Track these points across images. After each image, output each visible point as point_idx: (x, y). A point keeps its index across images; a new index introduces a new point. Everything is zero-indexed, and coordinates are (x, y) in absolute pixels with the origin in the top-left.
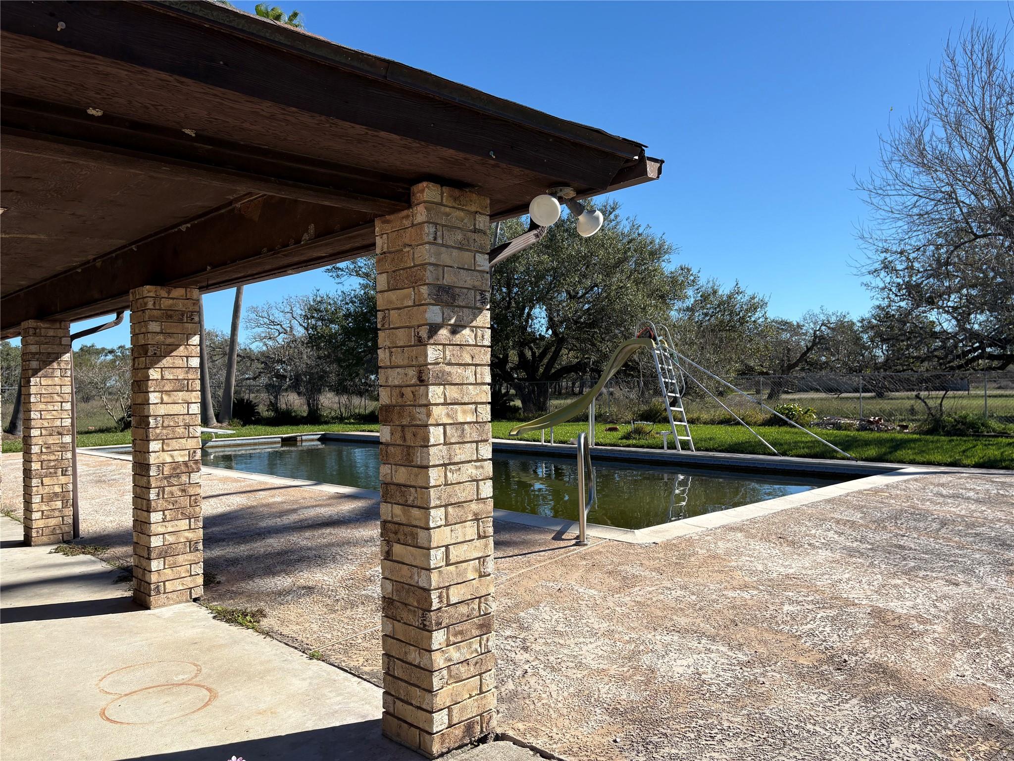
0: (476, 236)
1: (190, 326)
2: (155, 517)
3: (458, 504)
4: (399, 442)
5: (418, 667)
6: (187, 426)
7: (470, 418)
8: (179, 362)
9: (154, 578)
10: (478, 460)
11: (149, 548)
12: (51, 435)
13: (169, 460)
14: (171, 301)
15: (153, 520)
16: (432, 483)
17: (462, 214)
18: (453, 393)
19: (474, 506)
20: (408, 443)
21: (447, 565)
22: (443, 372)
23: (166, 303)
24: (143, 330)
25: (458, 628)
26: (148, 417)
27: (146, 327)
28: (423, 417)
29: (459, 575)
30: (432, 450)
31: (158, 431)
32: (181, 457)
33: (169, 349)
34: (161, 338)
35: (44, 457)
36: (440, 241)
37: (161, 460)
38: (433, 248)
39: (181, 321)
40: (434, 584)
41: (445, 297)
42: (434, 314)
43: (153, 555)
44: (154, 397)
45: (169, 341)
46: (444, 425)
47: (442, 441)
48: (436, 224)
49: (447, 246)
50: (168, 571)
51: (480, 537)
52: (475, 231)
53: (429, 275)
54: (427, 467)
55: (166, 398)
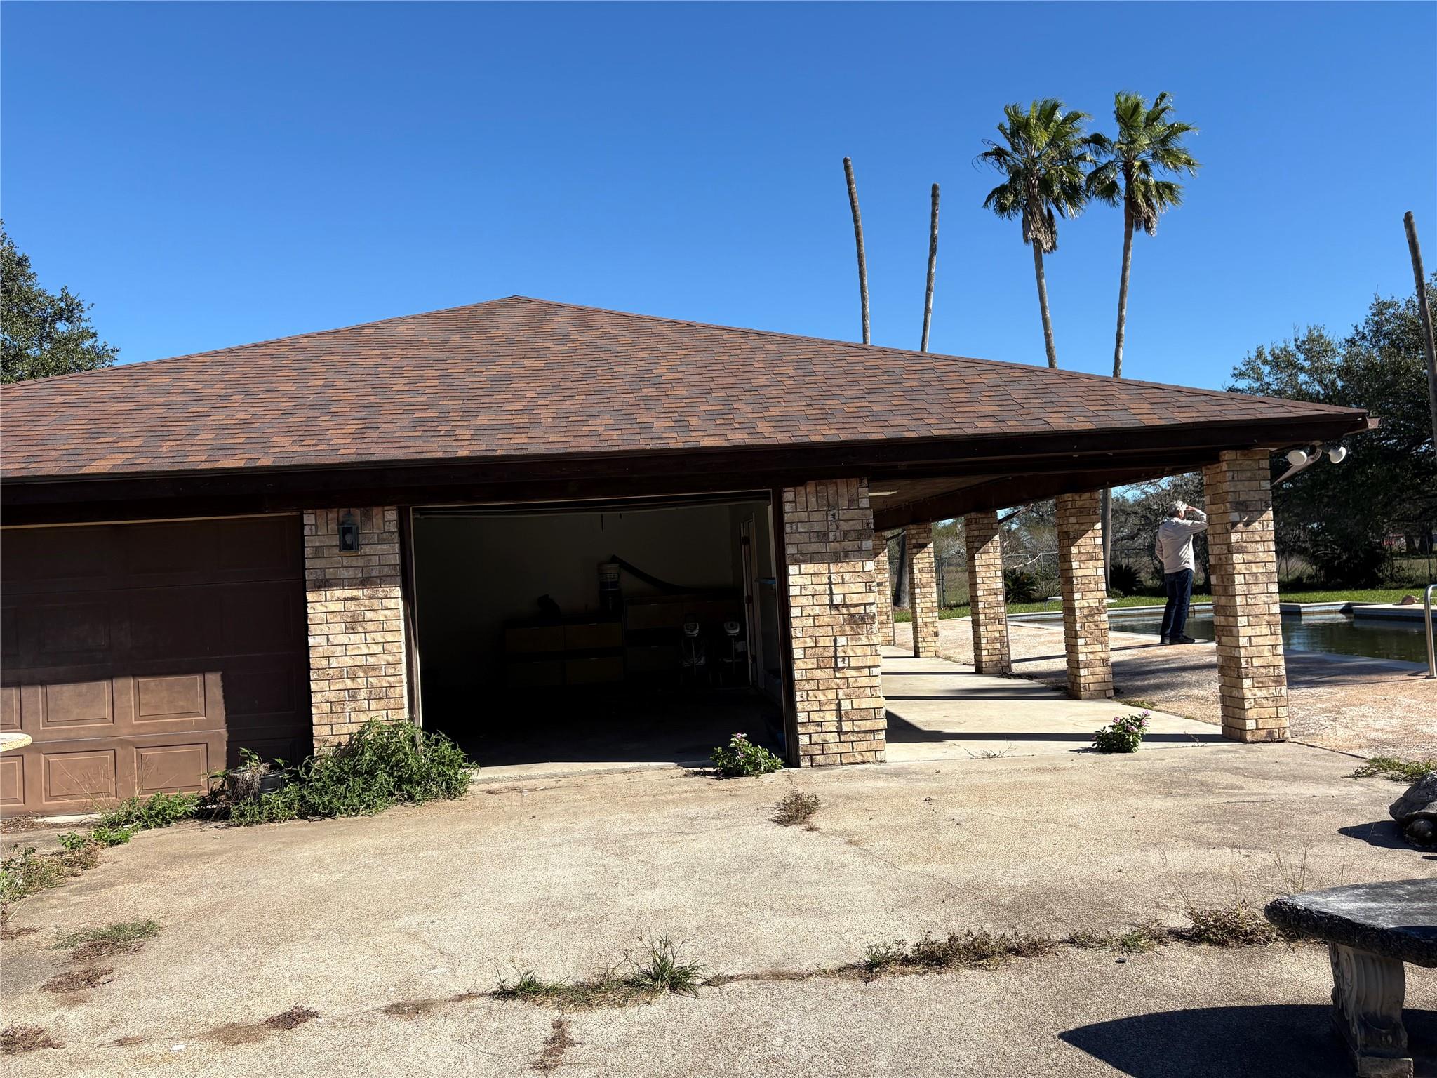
0: (1260, 472)
1: (1095, 517)
2: (1081, 641)
3: (1256, 616)
4: (1221, 584)
5: (1237, 698)
6: (1097, 583)
7: (1261, 570)
8: (1089, 541)
9: (1082, 680)
10: (1268, 593)
11: (1078, 661)
12: (990, 595)
13: (1086, 605)
14: (1081, 502)
15: (1079, 643)
16: (1238, 604)
17: (1250, 462)
18: (1248, 557)
19: (1267, 617)
20: (1226, 584)
21: (1251, 646)
22: (1242, 547)
23: (1079, 504)
24: (1066, 522)
25: (1260, 680)
26: (1072, 577)
27: (1067, 520)
28: (1231, 570)
29: (1258, 652)
30: (1237, 587)
31: (1079, 586)
32: (1094, 604)
33: (1082, 534)
34: (1077, 526)
35: (987, 611)
36: (1236, 479)
37: (1082, 605)
38: (1232, 484)
39: (1089, 514)
40: (1242, 655)
41: (1241, 507)
42: (1235, 517)
43: (1081, 666)
44: (1075, 565)
45: (1082, 528)
46: (1244, 574)
47: (1243, 582)
48: (1233, 471)
49: (1241, 481)
50: (1090, 677)
51: (1272, 634)
52: (1259, 469)
53: (1230, 497)
54: (1235, 596)
55: (1082, 565)
